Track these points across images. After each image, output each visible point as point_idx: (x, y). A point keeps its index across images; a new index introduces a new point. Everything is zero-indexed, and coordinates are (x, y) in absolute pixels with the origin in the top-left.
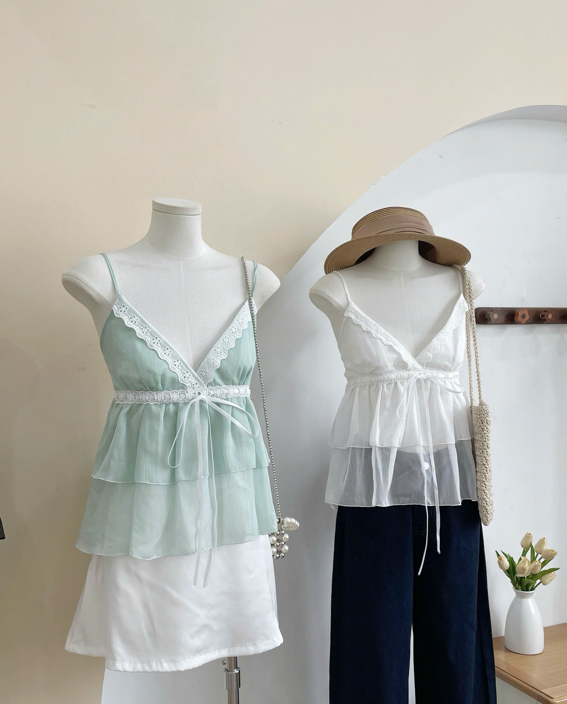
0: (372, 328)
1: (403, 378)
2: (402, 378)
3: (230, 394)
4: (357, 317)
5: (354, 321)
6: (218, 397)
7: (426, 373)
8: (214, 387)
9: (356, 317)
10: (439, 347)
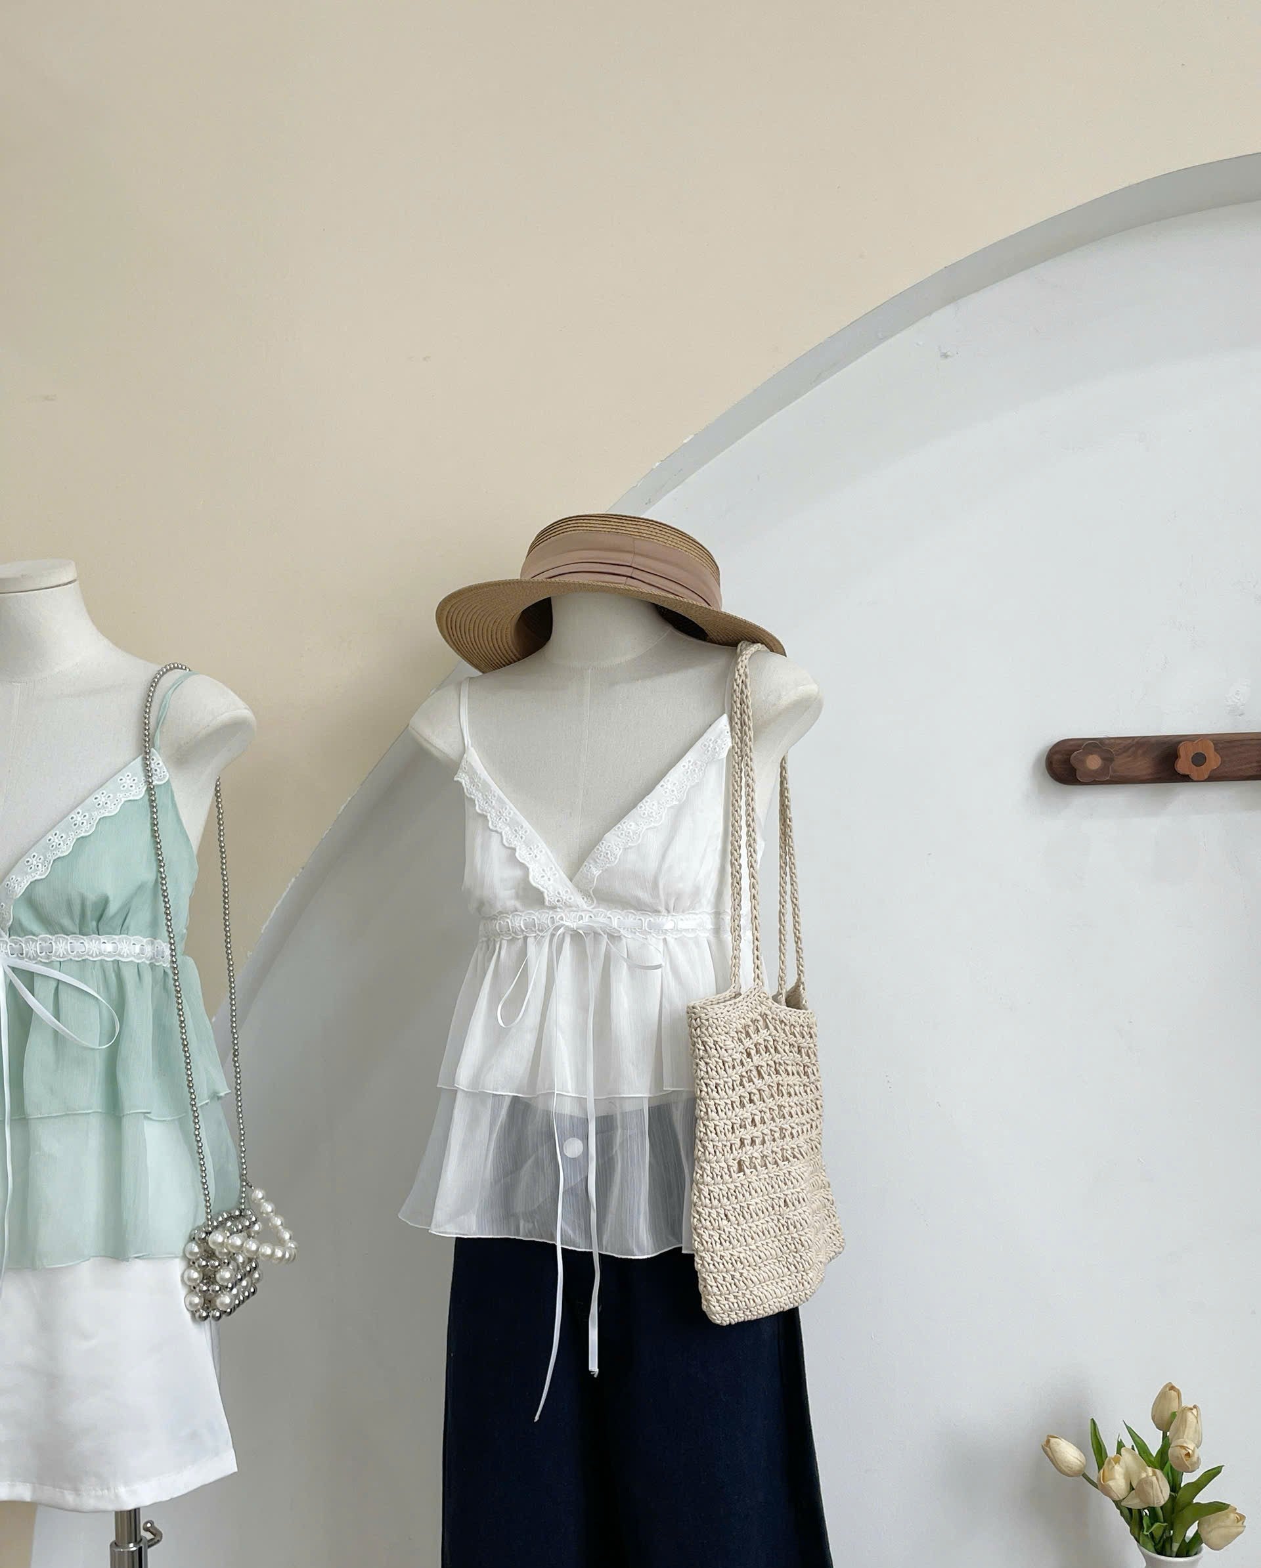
0: (493, 808)
1: (541, 928)
2: (537, 928)
3: (56, 952)
4: (472, 782)
5: (465, 790)
6: (32, 957)
7: (595, 916)
8: (22, 937)
10: (619, 853)
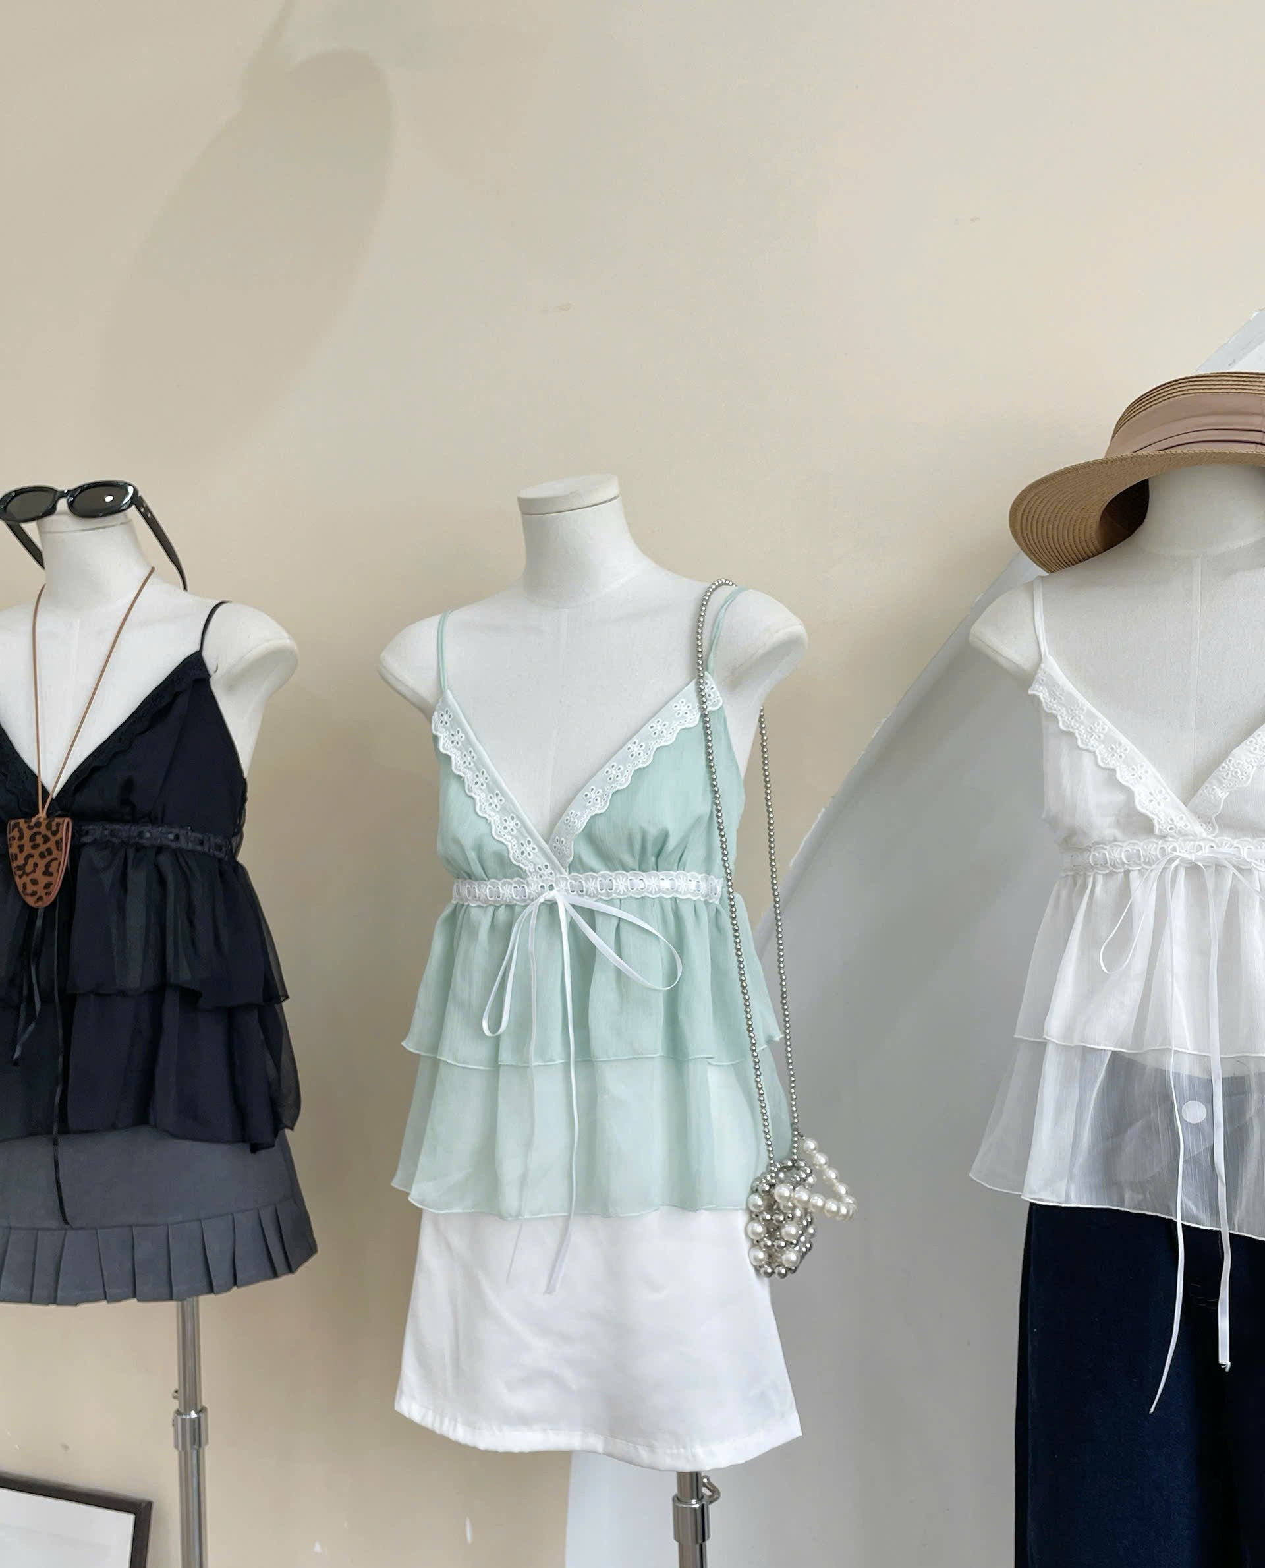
0: (1082, 723)
1: (1147, 860)
2: (1142, 860)
3: (616, 889)
4: (1053, 695)
5: (1044, 704)
6: (592, 895)
7: (1218, 846)
8: (582, 874)
9: (1051, 695)
10: (1252, 772)
